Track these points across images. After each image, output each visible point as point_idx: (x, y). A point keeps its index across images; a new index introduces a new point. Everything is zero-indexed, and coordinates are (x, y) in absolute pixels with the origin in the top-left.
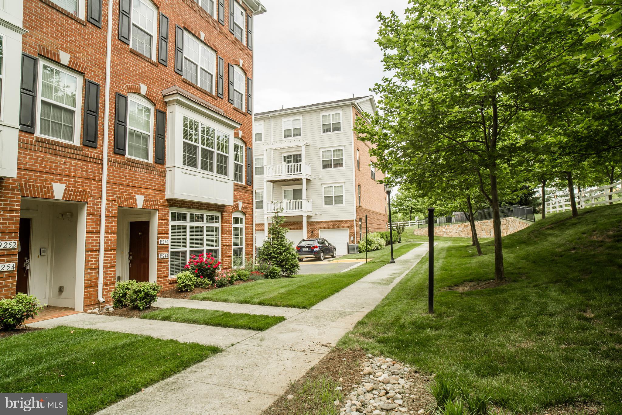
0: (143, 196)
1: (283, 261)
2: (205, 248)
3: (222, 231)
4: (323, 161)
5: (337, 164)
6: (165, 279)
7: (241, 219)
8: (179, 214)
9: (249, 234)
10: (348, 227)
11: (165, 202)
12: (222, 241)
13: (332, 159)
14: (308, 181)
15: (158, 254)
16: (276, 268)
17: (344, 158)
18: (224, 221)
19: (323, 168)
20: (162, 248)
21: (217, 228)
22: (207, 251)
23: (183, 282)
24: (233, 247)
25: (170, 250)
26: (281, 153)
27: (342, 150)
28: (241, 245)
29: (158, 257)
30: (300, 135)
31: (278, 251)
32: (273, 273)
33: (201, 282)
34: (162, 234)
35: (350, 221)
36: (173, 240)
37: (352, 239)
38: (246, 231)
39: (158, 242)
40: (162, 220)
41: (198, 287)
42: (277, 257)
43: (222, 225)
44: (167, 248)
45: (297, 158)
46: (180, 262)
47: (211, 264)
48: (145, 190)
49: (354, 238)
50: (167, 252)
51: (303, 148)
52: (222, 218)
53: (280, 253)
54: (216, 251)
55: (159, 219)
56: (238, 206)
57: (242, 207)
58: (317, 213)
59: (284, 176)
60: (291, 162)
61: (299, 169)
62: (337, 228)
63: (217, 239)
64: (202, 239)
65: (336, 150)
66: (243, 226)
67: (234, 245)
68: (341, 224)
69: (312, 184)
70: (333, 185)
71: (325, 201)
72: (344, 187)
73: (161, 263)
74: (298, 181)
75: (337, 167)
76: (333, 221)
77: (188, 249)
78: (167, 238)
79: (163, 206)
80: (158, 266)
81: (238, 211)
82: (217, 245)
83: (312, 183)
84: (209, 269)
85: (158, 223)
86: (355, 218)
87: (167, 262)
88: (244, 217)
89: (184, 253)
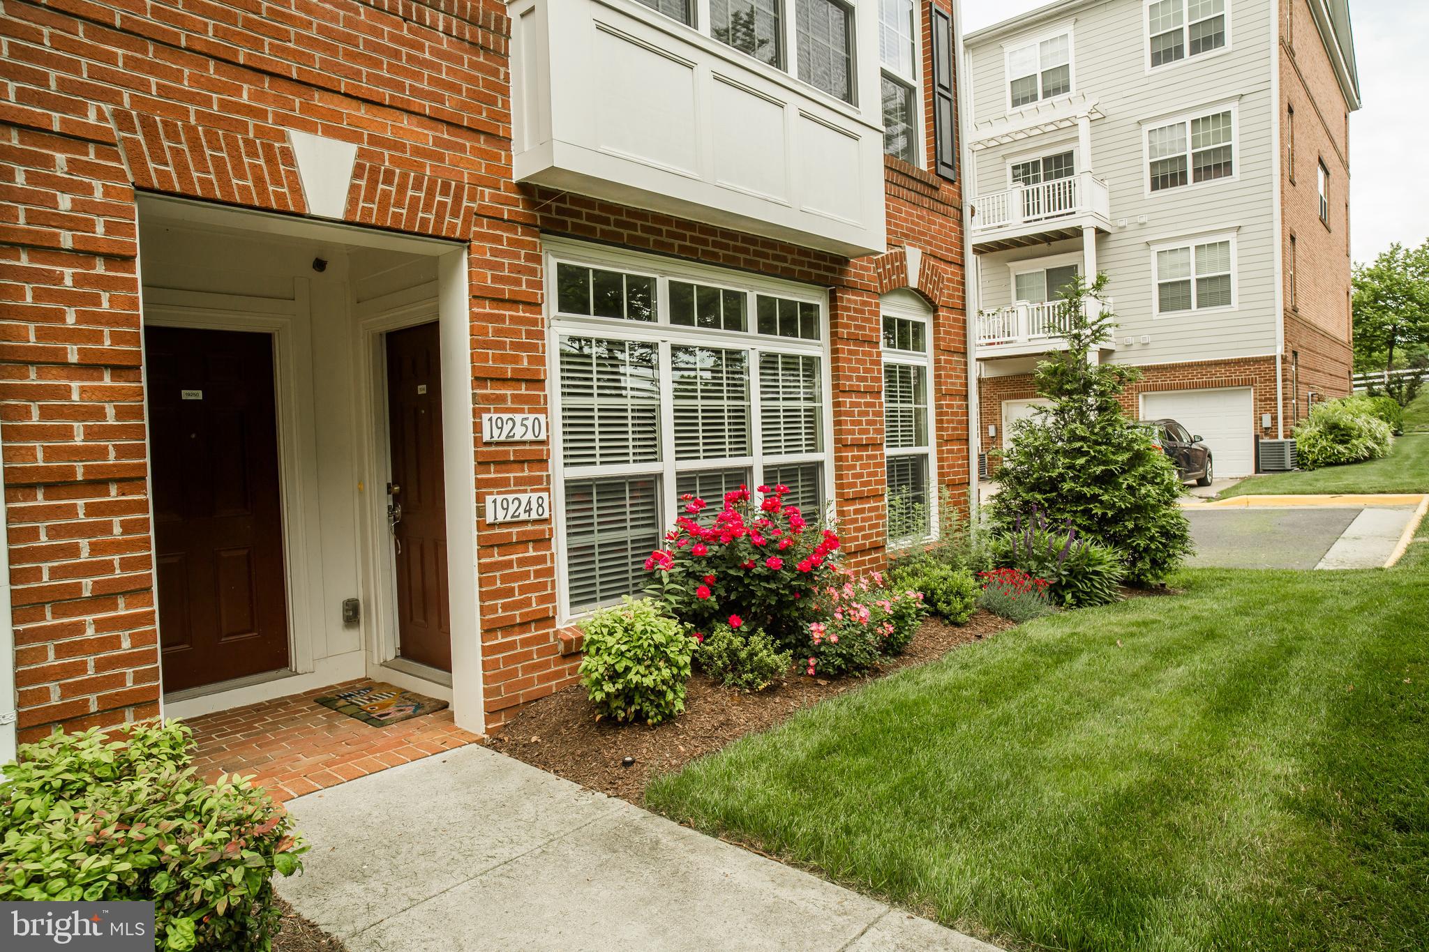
0: (352, 149)
1: (1120, 515)
2: (758, 461)
3: (835, 377)
4: (1153, 165)
5: (1207, 168)
6: (533, 633)
7: (918, 327)
8: (608, 282)
9: (951, 395)
10: (1248, 383)
11: (507, 201)
12: (837, 423)
13: (1189, 153)
14: (1101, 234)
15: (480, 498)
16: (1096, 551)
17: (1235, 143)
18: (844, 332)
19: (1155, 187)
20: (502, 463)
21: (811, 364)
22: (770, 473)
23: (614, 676)
24: (888, 452)
25: (560, 472)
26: (1004, 157)
27: (1227, 115)
28: (919, 444)
29: (481, 512)
30: (1066, 88)
31: (1099, 470)
32: (1085, 575)
33: (733, 653)
34: (502, 380)
35: (1257, 361)
36: (576, 421)
37: (1267, 421)
38: (938, 384)
39: (478, 428)
40: (499, 301)
41: (717, 682)
42: (1095, 498)
43: (835, 351)
44: (542, 462)
45: (1061, 164)
46: (629, 534)
47: (784, 551)
48: (362, 112)
49: (1274, 419)
50: (540, 484)
51: (1084, 128)
52: (834, 316)
53: (1108, 480)
54: (812, 472)
55: (477, 297)
56: (902, 269)
57: (922, 273)
58: (1131, 340)
59: (1017, 226)
60: (1036, 180)
61: (1065, 199)
62: (1205, 385)
63: (813, 417)
64: (740, 416)
65: (1206, 119)
66: (923, 359)
67: (893, 444)
68: (1221, 374)
69: (1111, 245)
70: (1192, 244)
71: (1161, 300)
72: (1233, 247)
73: (505, 545)
74: (1069, 238)
75: (1208, 177)
76: (1190, 366)
77: (669, 466)
78: (538, 406)
79: (496, 219)
80: (483, 568)
81: (901, 289)
82: (814, 447)
83: (1112, 243)
84: (772, 576)
85: (474, 317)
86: (1279, 351)
87: (543, 541)
88: (927, 320)
89: (647, 487)
